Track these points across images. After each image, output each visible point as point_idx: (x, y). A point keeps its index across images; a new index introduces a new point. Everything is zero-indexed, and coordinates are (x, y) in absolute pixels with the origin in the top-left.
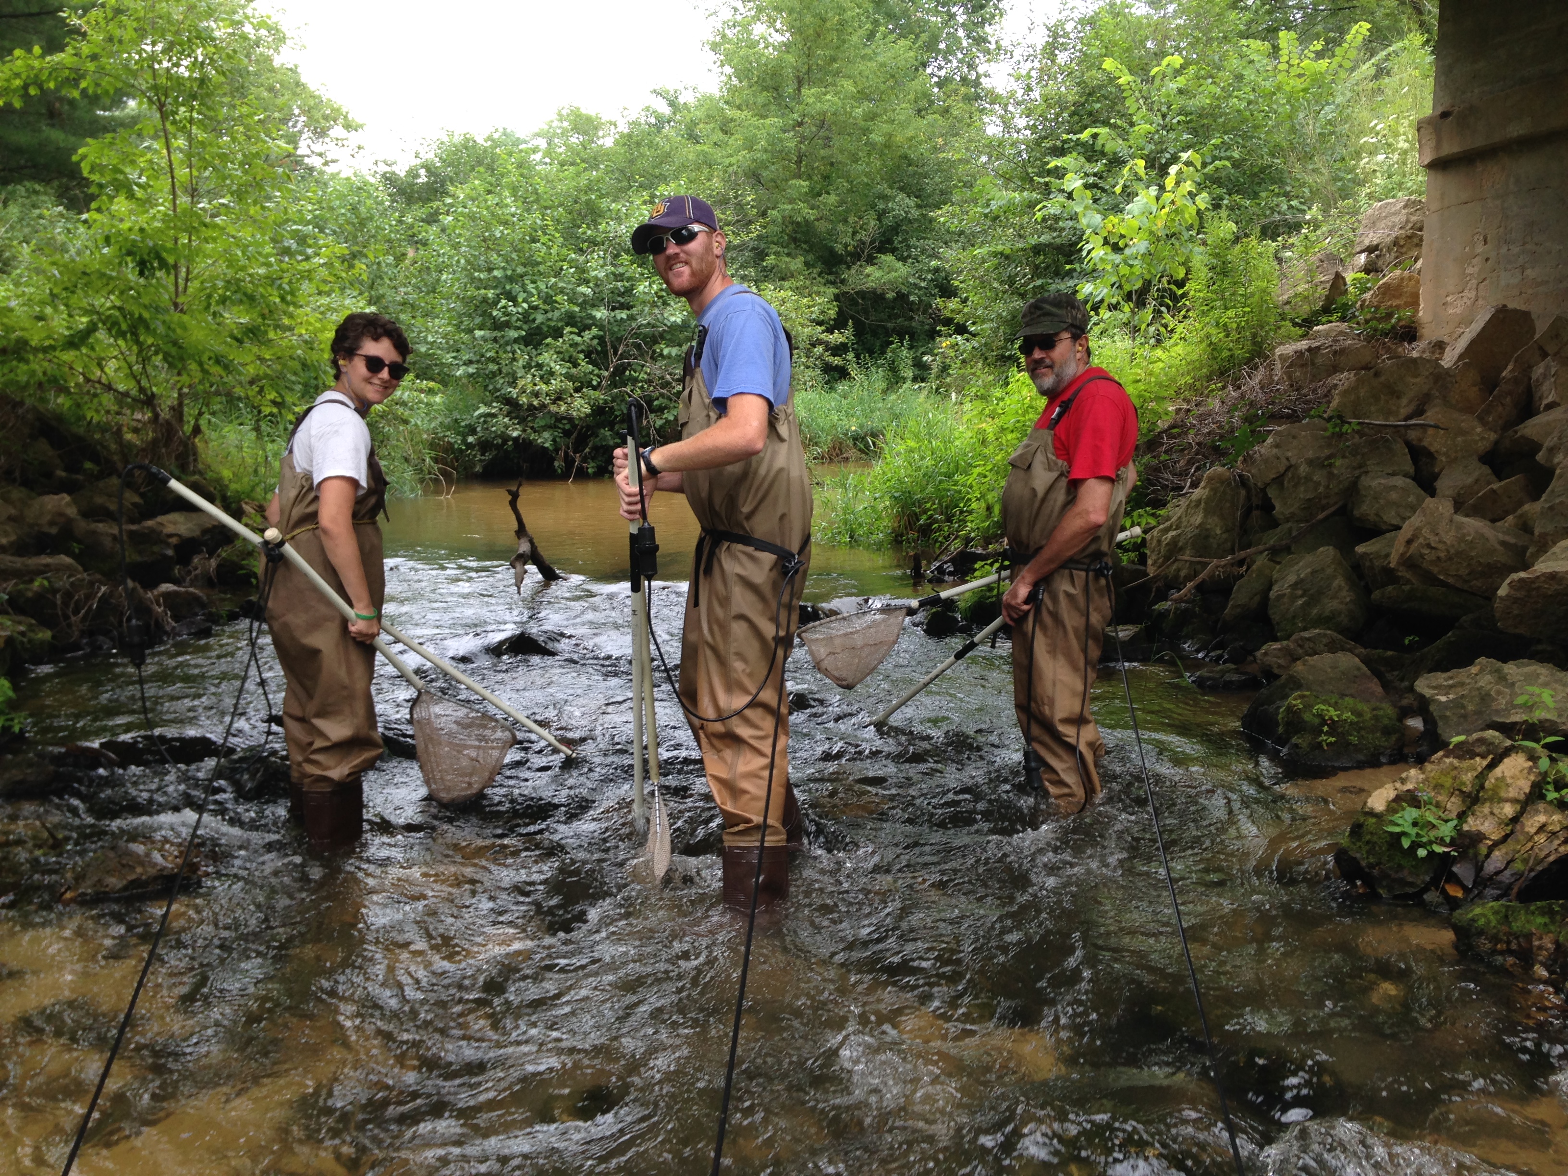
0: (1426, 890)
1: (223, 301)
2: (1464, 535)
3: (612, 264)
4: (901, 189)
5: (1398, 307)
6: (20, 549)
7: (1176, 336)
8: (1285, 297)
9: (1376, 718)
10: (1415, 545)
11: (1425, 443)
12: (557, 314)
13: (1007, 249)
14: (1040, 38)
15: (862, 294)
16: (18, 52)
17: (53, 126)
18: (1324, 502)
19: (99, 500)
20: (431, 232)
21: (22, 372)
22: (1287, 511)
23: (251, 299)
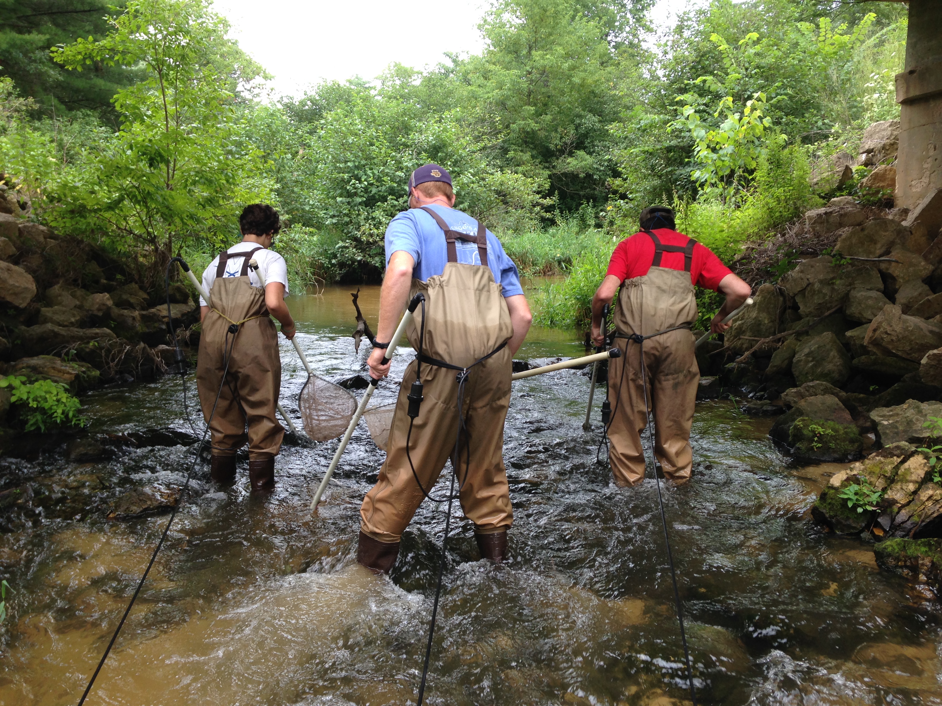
0: (862, 531)
1: (194, 183)
2: (907, 327)
3: (417, 159)
4: (590, 111)
5: (883, 187)
6: (82, 324)
7: (748, 203)
8: (815, 180)
9: (846, 433)
10: (878, 332)
11: (890, 271)
12: (384, 188)
13: (650, 149)
14: (674, 23)
15: (565, 174)
16: (79, 40)
17: (97, 76)
18: (829, 305)
19: (125, 297)
20: (313, 141)
21: (82, 225)
22: (807, 310)
23: (209, 182)
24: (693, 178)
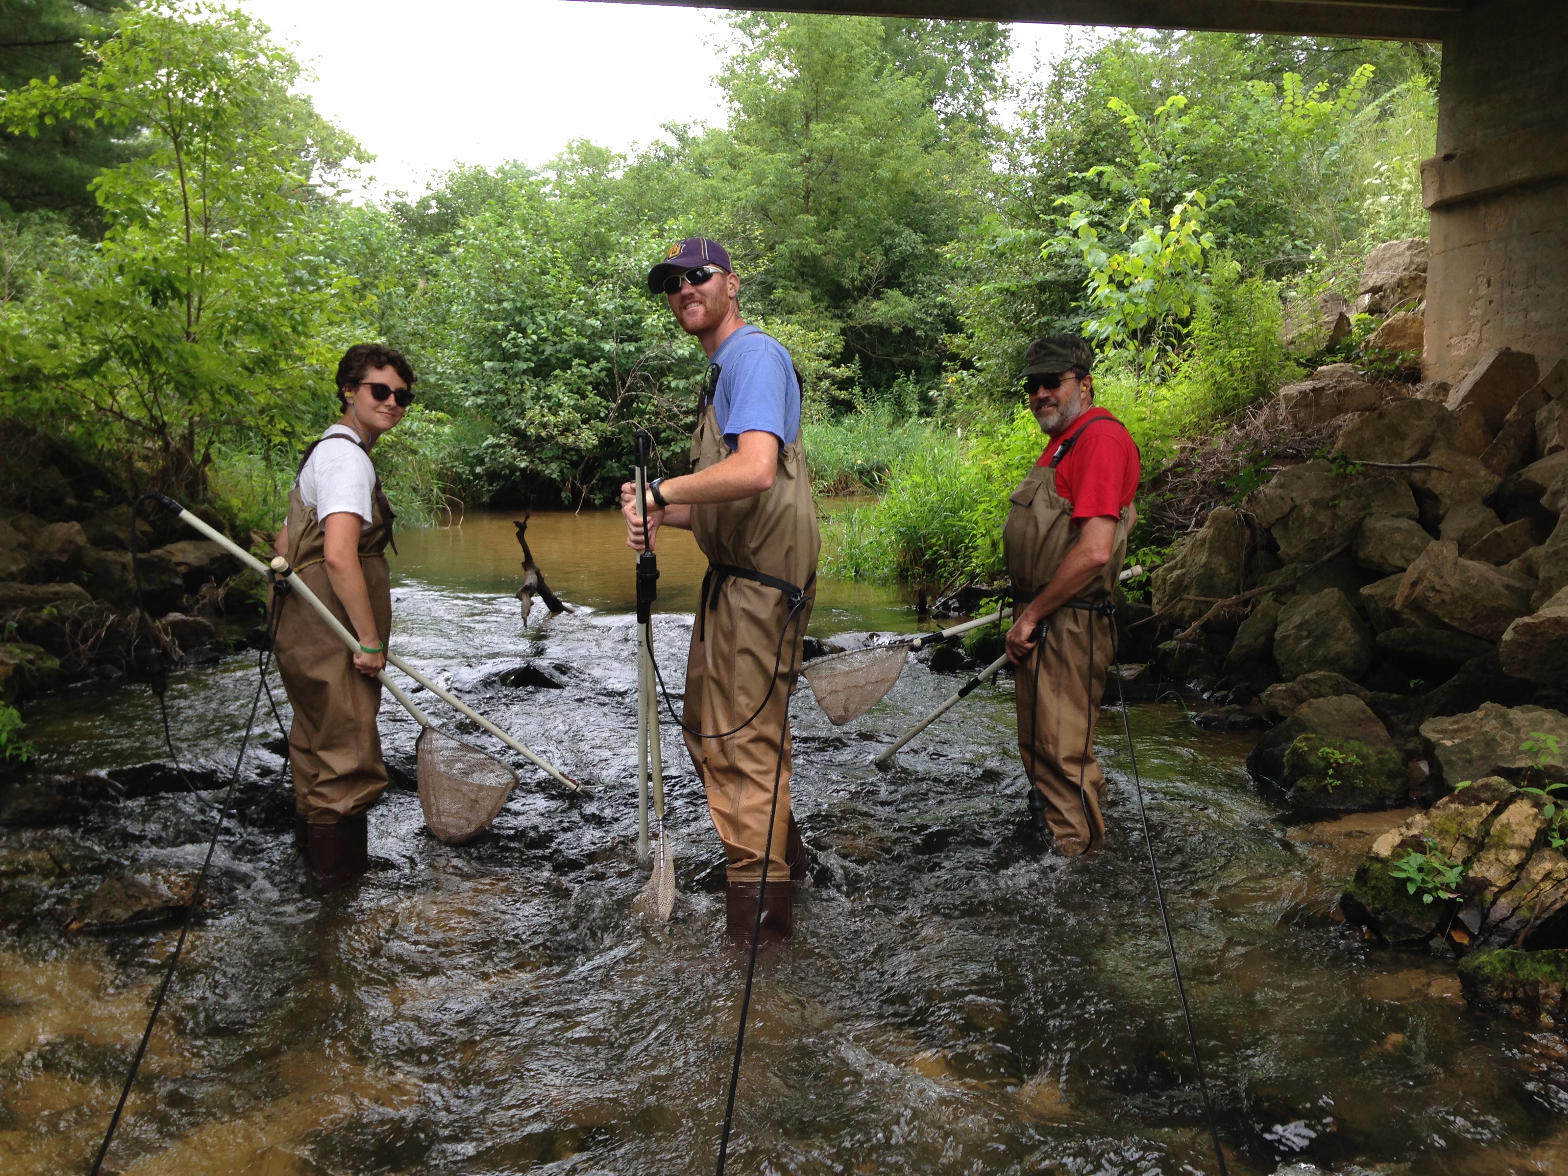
0: (1431, 936)
1: (235, 331)
2: (1469, 578)
3: (621, 297)
4: (908, 225)
5: (1402, 348)
6: (30, 576)
7: (1181, 375)
8: (1290, 337)
9: (1381, 761)
10: (1419, 588)
11: (1429, 485)
12: (566, 346)
13: (1012, 285)
14: (1046, 77)
15: (868, 328)
16: (34, 82)
17: (67, 153)
18: (1328, 543)
19: (108, 528)
20: (441, 264)
21: (34, 400)
22: (1292, 552)
23: (263, 329)
24: (1086, 334)
